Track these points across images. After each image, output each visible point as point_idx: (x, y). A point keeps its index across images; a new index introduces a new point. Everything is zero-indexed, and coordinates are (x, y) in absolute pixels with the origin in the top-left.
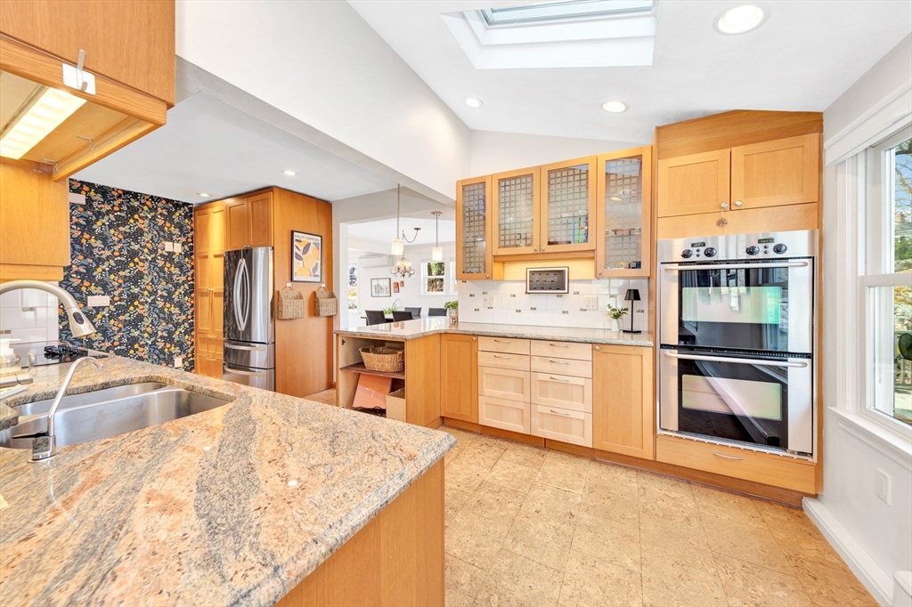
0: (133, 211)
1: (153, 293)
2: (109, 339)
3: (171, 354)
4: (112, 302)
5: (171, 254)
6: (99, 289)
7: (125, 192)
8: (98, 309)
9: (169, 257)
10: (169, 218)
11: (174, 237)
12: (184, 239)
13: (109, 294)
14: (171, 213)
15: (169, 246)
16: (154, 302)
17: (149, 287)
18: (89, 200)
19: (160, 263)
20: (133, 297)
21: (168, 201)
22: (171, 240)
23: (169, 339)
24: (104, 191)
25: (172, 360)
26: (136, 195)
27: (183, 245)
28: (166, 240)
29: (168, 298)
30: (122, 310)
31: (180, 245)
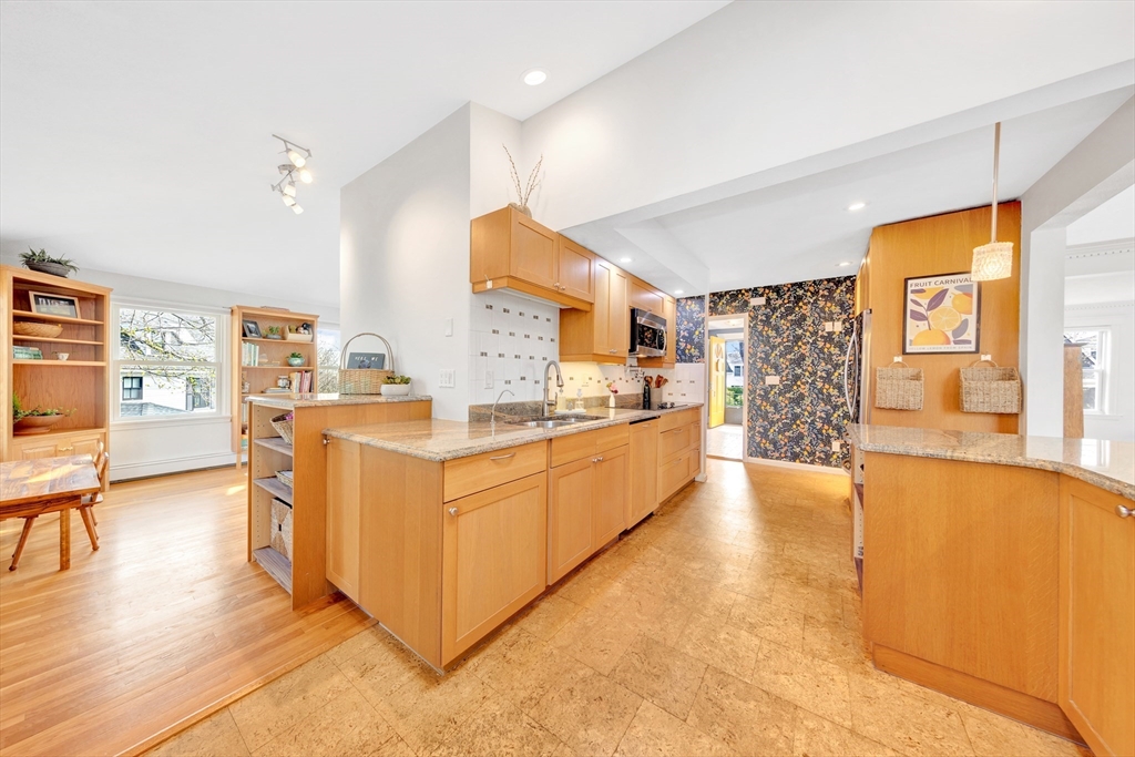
0: (799, 299)
1: (813, 374)
2: (779, 412)
3: (829, 436)
4: (781, 381)
5: (831, 334)
6: (773, 371)
7: (793, 285)
8: (772, 387)
9: (829, 337)
10: (829, 298)
11: (835, 316)
12: (844, 316)
13: (779, 374)
14: (831, 291)
15: (828, 327)
16: (813, 382)
17: (810, 369)
18: (768, 300)
19: (821, 344)
20: (797, 377)
21: (829, 280)
22: (832, 320)
23: (827, 420)
24: (777, 289)
25: (830, 442)
26: (800, 285)
27: (844, 323)
28: (826, 320)
29: (828, 379)
30: (788, 389)
31: (840, 323)
